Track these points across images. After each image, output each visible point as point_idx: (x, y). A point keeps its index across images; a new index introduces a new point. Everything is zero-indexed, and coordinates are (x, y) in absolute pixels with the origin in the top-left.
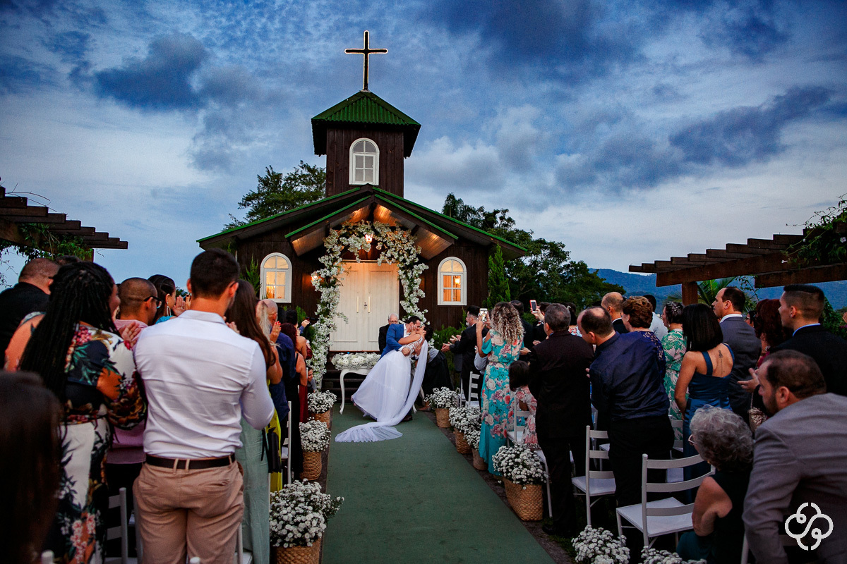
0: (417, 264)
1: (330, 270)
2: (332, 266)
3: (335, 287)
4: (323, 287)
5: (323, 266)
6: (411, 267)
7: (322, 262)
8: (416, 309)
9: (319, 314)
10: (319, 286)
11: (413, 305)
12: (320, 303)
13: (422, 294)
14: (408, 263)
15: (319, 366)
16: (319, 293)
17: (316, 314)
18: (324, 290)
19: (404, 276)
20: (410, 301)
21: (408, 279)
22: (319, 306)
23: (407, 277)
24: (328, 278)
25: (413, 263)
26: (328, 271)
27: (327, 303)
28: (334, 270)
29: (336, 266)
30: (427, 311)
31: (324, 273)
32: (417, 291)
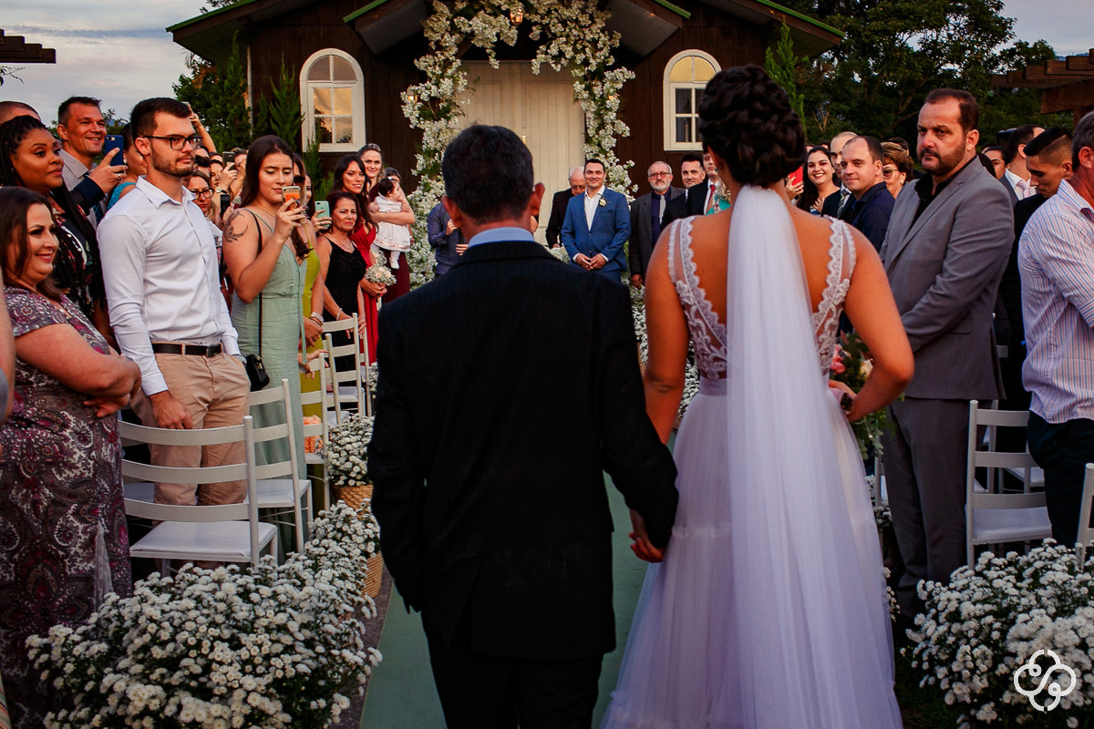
0: (612, 69)
1: (437, 84)
2: (442, 76)
3: (448, 119)
4: (425, 119)
5: (422, 77)
6: (598, 75)
7: (422, 68)
8: (611, 159)
9: (421, 174)
10: (418, 118)
11: (605, 153)
12: (421, 152)
13: (624, 129)
14: (593, 68)
15: (423, 273)
16: (420, 132)
17: (414, 173)
18: (427, 126)
19: (586, 95)
20: (599, 145)
21: (594, 100)
22: (420, 159)
23: (592, 95)
24: (434, 100)
25: (604, 67)
26: (434, 88)
27: (436, 151)
28: (447, 84)
29: (449, 77)
30: (632, 163)
31: (426, 90)
32: (613, 124)
